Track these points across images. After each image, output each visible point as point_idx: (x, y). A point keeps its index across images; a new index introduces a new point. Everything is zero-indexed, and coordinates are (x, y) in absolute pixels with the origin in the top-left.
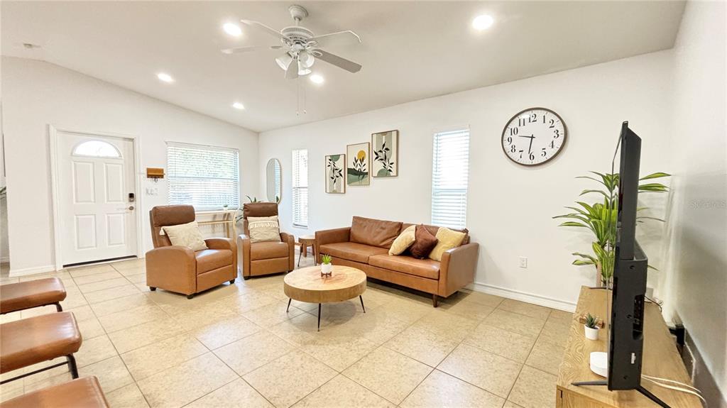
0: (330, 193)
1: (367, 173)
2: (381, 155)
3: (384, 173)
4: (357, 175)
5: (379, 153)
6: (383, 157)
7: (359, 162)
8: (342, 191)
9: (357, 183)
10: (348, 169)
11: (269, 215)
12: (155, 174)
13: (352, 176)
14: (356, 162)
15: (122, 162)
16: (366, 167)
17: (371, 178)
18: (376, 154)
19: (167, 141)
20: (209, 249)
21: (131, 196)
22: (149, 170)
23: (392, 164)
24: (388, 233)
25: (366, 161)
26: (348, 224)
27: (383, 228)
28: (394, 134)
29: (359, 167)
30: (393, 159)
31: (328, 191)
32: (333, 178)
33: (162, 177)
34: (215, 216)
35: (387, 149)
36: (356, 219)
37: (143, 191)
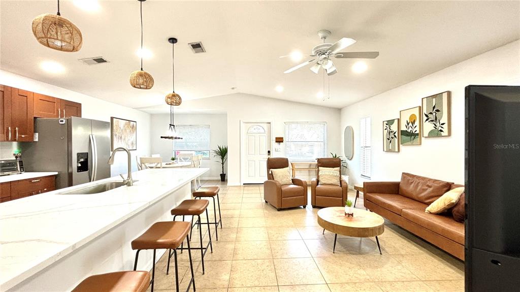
0: (386, 151)
1: (418, 134)
2: (432, 117)
3: (436, 133)
4: (409, 136)
5: (430, 116)
6: (433, 118)
7: (410, 124)
8: (397, 150)
9: (410, 143)
10: (401, 131)
11: (333, 167)
12: (279, 140)
13: (405, 137)
14: (408, 124)
15: (266, 135)
16: (417, 129)
17: (423, 138)
18: (426, 116)
19: (285, 121)
20: (294, 184)
21: (269, 152)
22: (276, 138)
23: (443, 124)
24: (433, 191)
25: (417, 123)
26: (397, 179)
27: (430, 187)
28: (445, 96)
29: (410, 129)
30: (444, 119)
31: (385, 150)
32: (389, 139)
33: (282, 142)
34: (310, 165)
35: (438, 111)
36: (405, 175)
37: (274, 150)
